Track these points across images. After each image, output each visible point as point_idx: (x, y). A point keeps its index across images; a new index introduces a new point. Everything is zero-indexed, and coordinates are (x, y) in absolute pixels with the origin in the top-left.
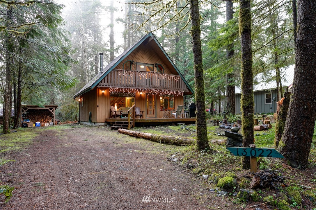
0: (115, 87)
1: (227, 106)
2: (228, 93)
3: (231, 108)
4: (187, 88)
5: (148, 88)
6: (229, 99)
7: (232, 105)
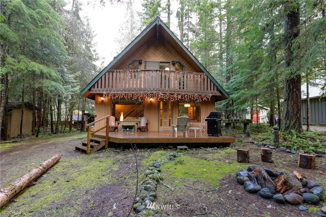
0: (110, 92)
1: (286, 116)
2: (289, 94)
3: (294, 121)
4: (217, 90)
5: (152, 92)
6: (290, 104)
7: (296, 115)
